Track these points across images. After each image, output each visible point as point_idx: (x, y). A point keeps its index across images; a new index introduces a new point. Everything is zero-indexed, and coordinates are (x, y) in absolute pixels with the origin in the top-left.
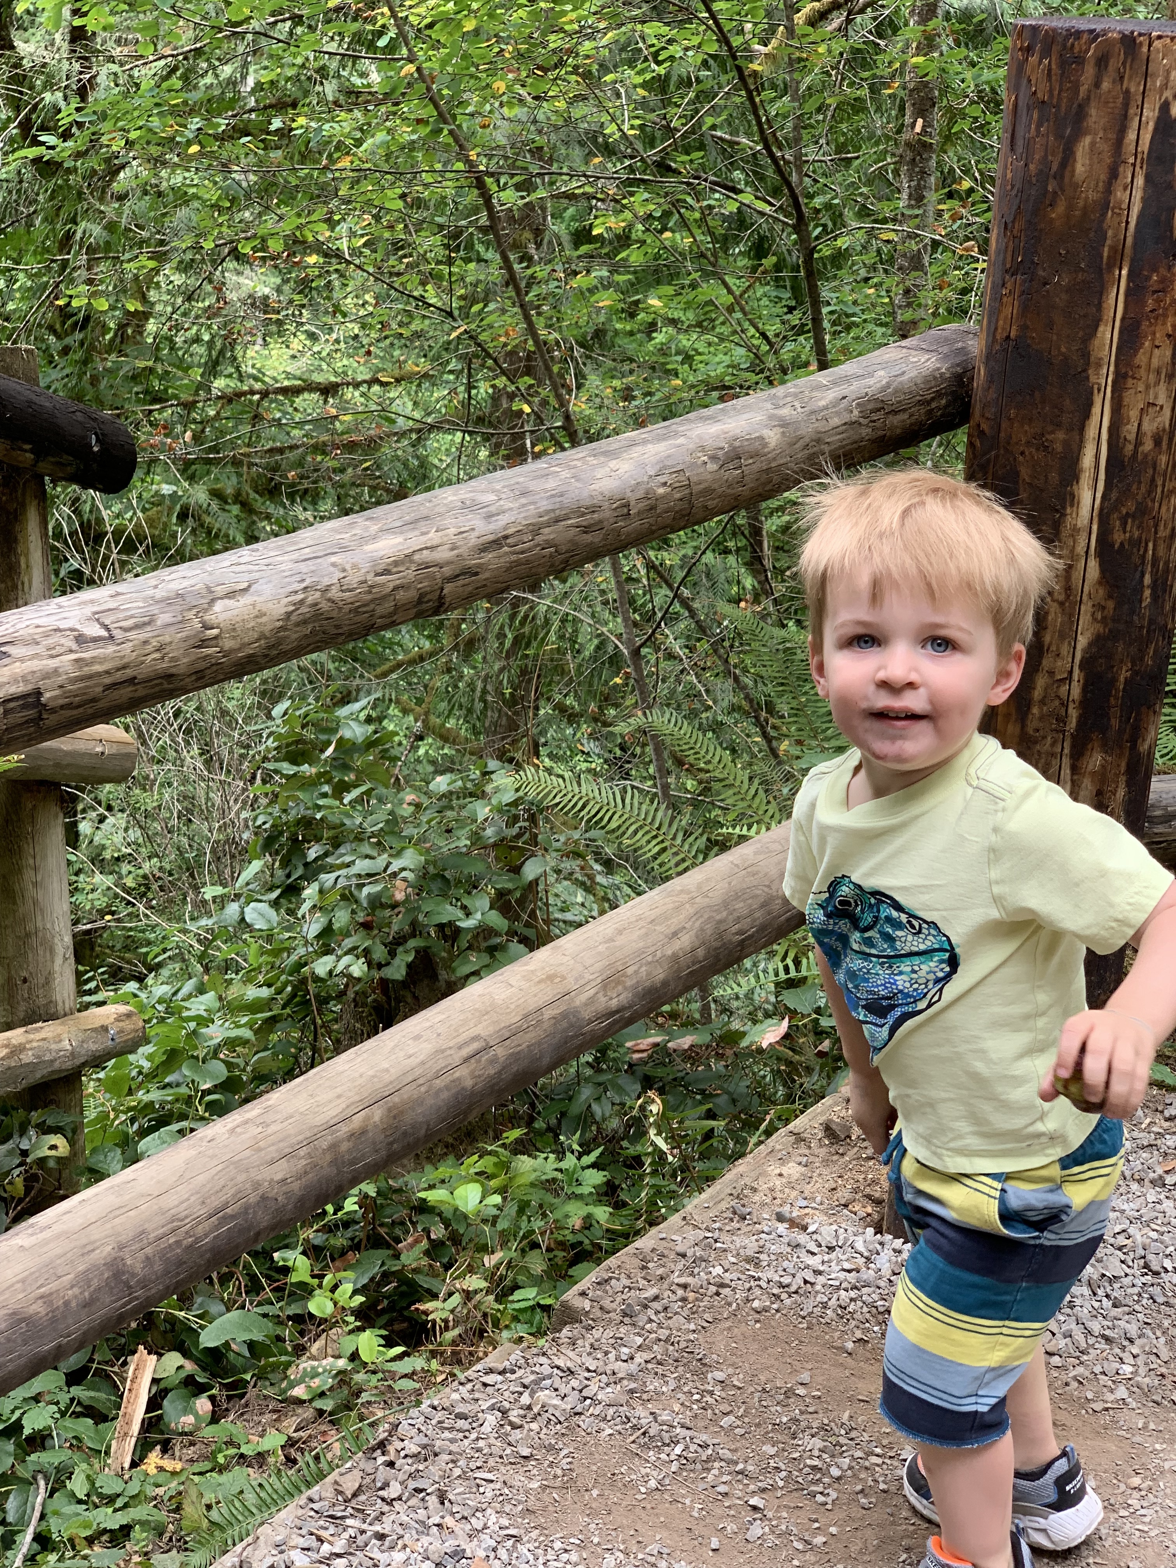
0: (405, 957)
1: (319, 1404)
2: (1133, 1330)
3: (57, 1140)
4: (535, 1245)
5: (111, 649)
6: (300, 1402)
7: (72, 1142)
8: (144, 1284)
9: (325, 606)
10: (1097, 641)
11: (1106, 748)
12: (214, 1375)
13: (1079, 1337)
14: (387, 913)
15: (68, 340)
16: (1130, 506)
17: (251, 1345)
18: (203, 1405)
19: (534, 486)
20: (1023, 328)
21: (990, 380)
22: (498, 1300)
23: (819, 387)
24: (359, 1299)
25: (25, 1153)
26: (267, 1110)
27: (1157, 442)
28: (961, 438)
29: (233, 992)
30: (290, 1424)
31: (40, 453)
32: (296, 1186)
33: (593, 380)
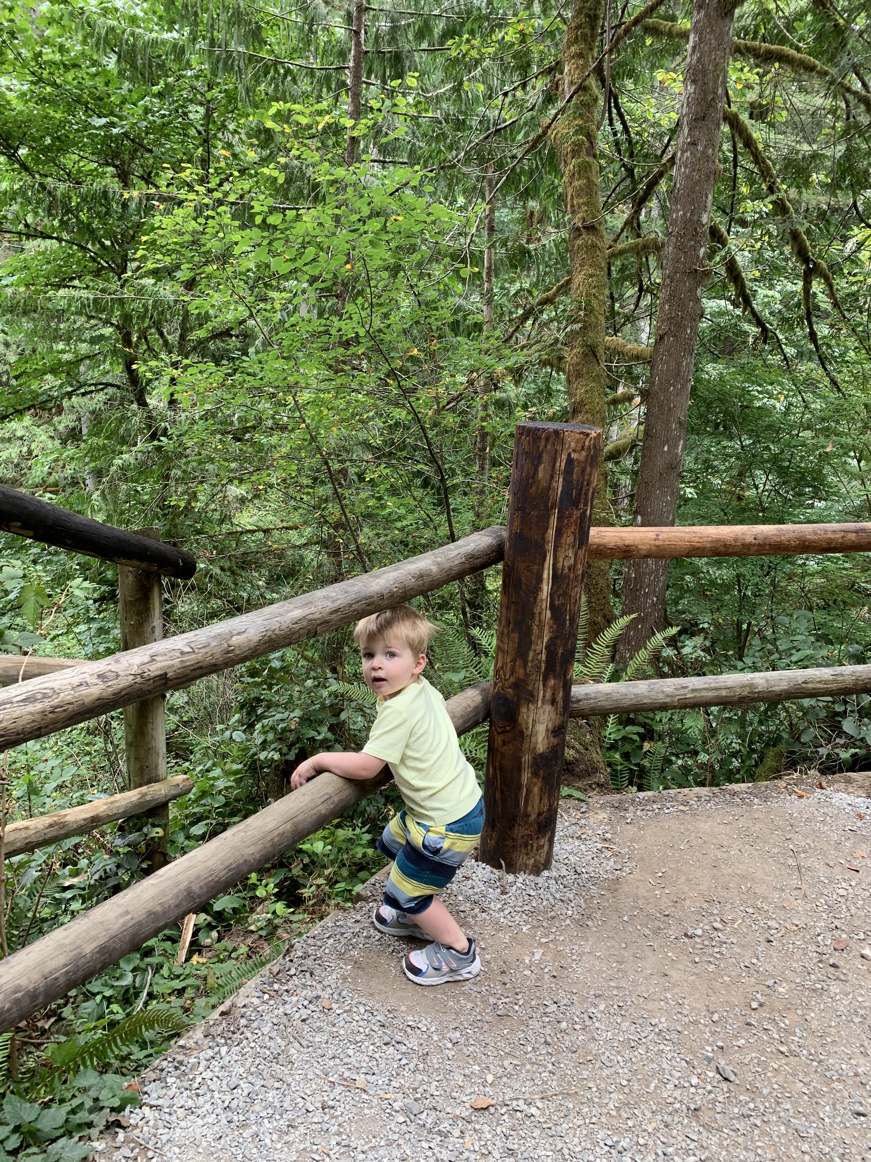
0: (295, 751)
1: (260, 933)
2: (571, 897)
3: (159, 830)
4: (344, 865)
5: (194, 656)
6: (252, 932)
7: (164, 830)
8: (199, 896)
9: (273, 636)
10: (550, 639)
11: (555, 678)
12: (219, 922)
13: (552, 900)
14: (288, 734)
15: (166, 511)
16: (561, 592)
17: (234, 909)
18: (214, 934)
19: (349, 589)
20: (522, 529)
21: (510, 546)
22: (330, 887)
23: (450, 550)
24: (276, 890)
25: (146, 835)
26: (247, 826)
27: (570, 569)
28: (500, 566)
29: (227, 767)
30: (249, 941)
31: (160, 567)
32: (258, 856)
33: (366, 530)
